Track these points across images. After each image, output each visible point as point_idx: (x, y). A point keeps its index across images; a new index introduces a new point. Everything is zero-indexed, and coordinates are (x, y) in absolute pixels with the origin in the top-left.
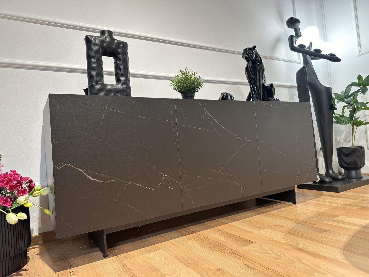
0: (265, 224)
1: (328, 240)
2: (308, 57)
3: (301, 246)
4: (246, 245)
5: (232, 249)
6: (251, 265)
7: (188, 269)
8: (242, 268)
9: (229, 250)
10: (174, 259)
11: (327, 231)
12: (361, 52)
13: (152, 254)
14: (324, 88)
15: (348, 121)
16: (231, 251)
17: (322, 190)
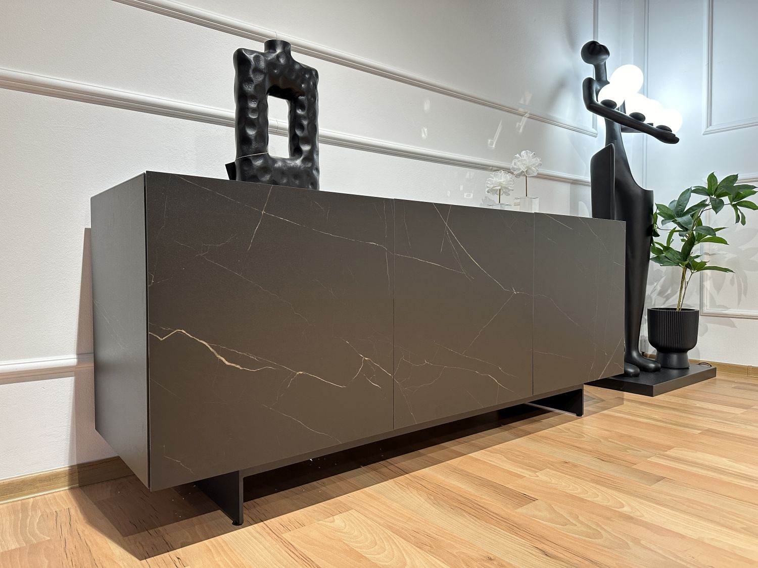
0: (541, 459)
1: (671, 497)
2: (617, 126)
3: (626, 509)
4: (521, 505)
5: (494, 511)
6: (549, 550)
7: (428, 556)
8: (534, 557)
9: (492, 514)
10: (390, 533)
11: (662, 478)
12: (711, 127)
13: (338, 521)
14: (639, 192)
15: (679, 259)
16: (497, 516)
17: (621, 389)
